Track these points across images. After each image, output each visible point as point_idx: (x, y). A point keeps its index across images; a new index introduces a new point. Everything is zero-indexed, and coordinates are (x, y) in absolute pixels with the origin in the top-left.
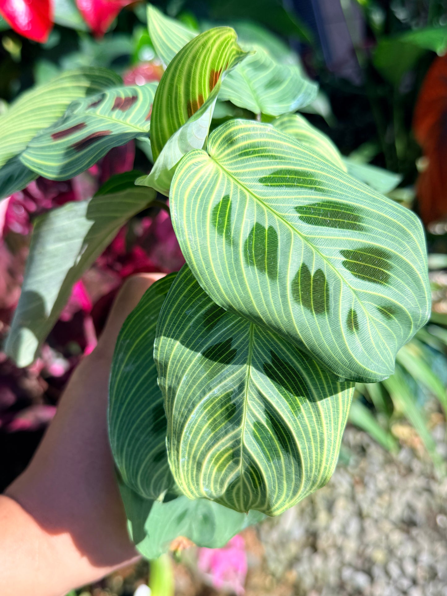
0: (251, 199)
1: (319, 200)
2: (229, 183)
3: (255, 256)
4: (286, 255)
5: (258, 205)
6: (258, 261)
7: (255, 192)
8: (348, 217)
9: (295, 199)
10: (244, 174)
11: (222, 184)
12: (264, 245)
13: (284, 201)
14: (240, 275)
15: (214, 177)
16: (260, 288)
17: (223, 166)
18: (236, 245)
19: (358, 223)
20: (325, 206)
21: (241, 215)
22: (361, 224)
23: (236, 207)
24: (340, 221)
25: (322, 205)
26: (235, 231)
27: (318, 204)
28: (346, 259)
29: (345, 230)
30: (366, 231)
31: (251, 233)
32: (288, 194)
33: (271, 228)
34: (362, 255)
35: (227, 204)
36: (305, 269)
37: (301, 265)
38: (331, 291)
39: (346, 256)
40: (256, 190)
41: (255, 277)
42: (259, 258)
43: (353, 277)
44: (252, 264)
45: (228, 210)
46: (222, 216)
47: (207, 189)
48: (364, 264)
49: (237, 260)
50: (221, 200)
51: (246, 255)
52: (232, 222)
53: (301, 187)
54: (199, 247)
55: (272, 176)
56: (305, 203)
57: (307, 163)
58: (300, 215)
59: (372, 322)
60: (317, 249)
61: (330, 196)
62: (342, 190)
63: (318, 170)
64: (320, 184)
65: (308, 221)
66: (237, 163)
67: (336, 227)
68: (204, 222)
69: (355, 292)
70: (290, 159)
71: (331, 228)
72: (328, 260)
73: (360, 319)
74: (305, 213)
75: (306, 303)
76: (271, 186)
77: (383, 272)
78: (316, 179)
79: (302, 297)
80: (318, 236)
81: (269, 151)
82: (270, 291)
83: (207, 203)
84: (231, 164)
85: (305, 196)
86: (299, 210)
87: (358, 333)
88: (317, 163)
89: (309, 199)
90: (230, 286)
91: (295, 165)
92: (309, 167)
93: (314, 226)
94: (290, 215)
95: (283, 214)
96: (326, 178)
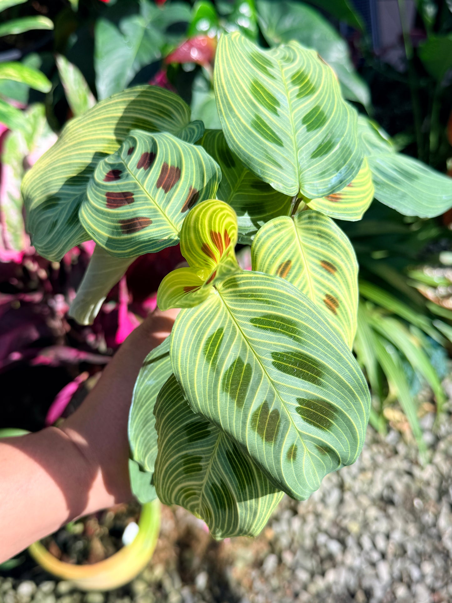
0: (240, 336)
1: (294, 350)
2: (226, 317)
3: (231, 385)
4: (254, 391)
5: (244, 343)
6: (232, 389)
7: (244, 331)
8: (312, 370)
9: (274, 345)
10: (239, 312)
11: (220, 317)
12: (240, 377)
13: (264, 345)
14: (215, 398)
15: (215, 308)
16: (228, 412)
17: (225, 300)
18: (218, 373)
19: (318, 378)
20: (297, 356)
21: (228, 347)
22: (321, 379)
23: (227, 339)
24: (305, 372)
25: (295, 355)
26: (221, 361)
27: (292, 353)
28: (300, 406)
29: (306, 381)
30: (323, 387)
31: (232, 365)
32: (270, 338)
33: (249, 365)
34: (314, 404)
35: (220, 335)
36: (265, 406)
37: (263, 402)
38: (281, 428)
39: (300, 404)
40: (244, 328)
41: (226, 402)
42: (234, 387)
43: (302, 420)
44: (227, 391)
45: (219, 341)
46: (213, 345)
47: (207, 319)
48: (314, 411)
49: (216, 385)
50: (216, 331)
51: (223, 383)
52: (220, 352)
53: (283, 333)
54: (188, 372)
55: (262, 318)
56: (281, 350)
57: (295, 311)
58: (274, 360)
59: (309, 455)
60: (278, 393)
61: (303, 348)
62: (316, 343)
63: (302, 319)
64: (299, 333)
65: (279, 367)
66: (236, 300)
67: (300, 377)
68: (196, 352)
69: (299, 433)
70: (281, 305)
71: (296, 378)
72: (285, 404)
73: (298, 452)
74: (279, 359)
75: (260, 431)
76: (259, 327)
77: (328, 421)
78: (298, 329)
79: (258, 426)
80: (282, 384)
81: (265, 297)
82: (235, 416)
83: (203, 334)
84: (232, 300)
85: (283, 344)
86: (275, 355)
87: (294, 462)
88: (305, 311)
89: (285, 347)
90: (206, 404)
91: (283, 312)
92: (295, 316)
93: (282, 373)
94: (266, 358)
95: (261, 357)
96: (306, 328)
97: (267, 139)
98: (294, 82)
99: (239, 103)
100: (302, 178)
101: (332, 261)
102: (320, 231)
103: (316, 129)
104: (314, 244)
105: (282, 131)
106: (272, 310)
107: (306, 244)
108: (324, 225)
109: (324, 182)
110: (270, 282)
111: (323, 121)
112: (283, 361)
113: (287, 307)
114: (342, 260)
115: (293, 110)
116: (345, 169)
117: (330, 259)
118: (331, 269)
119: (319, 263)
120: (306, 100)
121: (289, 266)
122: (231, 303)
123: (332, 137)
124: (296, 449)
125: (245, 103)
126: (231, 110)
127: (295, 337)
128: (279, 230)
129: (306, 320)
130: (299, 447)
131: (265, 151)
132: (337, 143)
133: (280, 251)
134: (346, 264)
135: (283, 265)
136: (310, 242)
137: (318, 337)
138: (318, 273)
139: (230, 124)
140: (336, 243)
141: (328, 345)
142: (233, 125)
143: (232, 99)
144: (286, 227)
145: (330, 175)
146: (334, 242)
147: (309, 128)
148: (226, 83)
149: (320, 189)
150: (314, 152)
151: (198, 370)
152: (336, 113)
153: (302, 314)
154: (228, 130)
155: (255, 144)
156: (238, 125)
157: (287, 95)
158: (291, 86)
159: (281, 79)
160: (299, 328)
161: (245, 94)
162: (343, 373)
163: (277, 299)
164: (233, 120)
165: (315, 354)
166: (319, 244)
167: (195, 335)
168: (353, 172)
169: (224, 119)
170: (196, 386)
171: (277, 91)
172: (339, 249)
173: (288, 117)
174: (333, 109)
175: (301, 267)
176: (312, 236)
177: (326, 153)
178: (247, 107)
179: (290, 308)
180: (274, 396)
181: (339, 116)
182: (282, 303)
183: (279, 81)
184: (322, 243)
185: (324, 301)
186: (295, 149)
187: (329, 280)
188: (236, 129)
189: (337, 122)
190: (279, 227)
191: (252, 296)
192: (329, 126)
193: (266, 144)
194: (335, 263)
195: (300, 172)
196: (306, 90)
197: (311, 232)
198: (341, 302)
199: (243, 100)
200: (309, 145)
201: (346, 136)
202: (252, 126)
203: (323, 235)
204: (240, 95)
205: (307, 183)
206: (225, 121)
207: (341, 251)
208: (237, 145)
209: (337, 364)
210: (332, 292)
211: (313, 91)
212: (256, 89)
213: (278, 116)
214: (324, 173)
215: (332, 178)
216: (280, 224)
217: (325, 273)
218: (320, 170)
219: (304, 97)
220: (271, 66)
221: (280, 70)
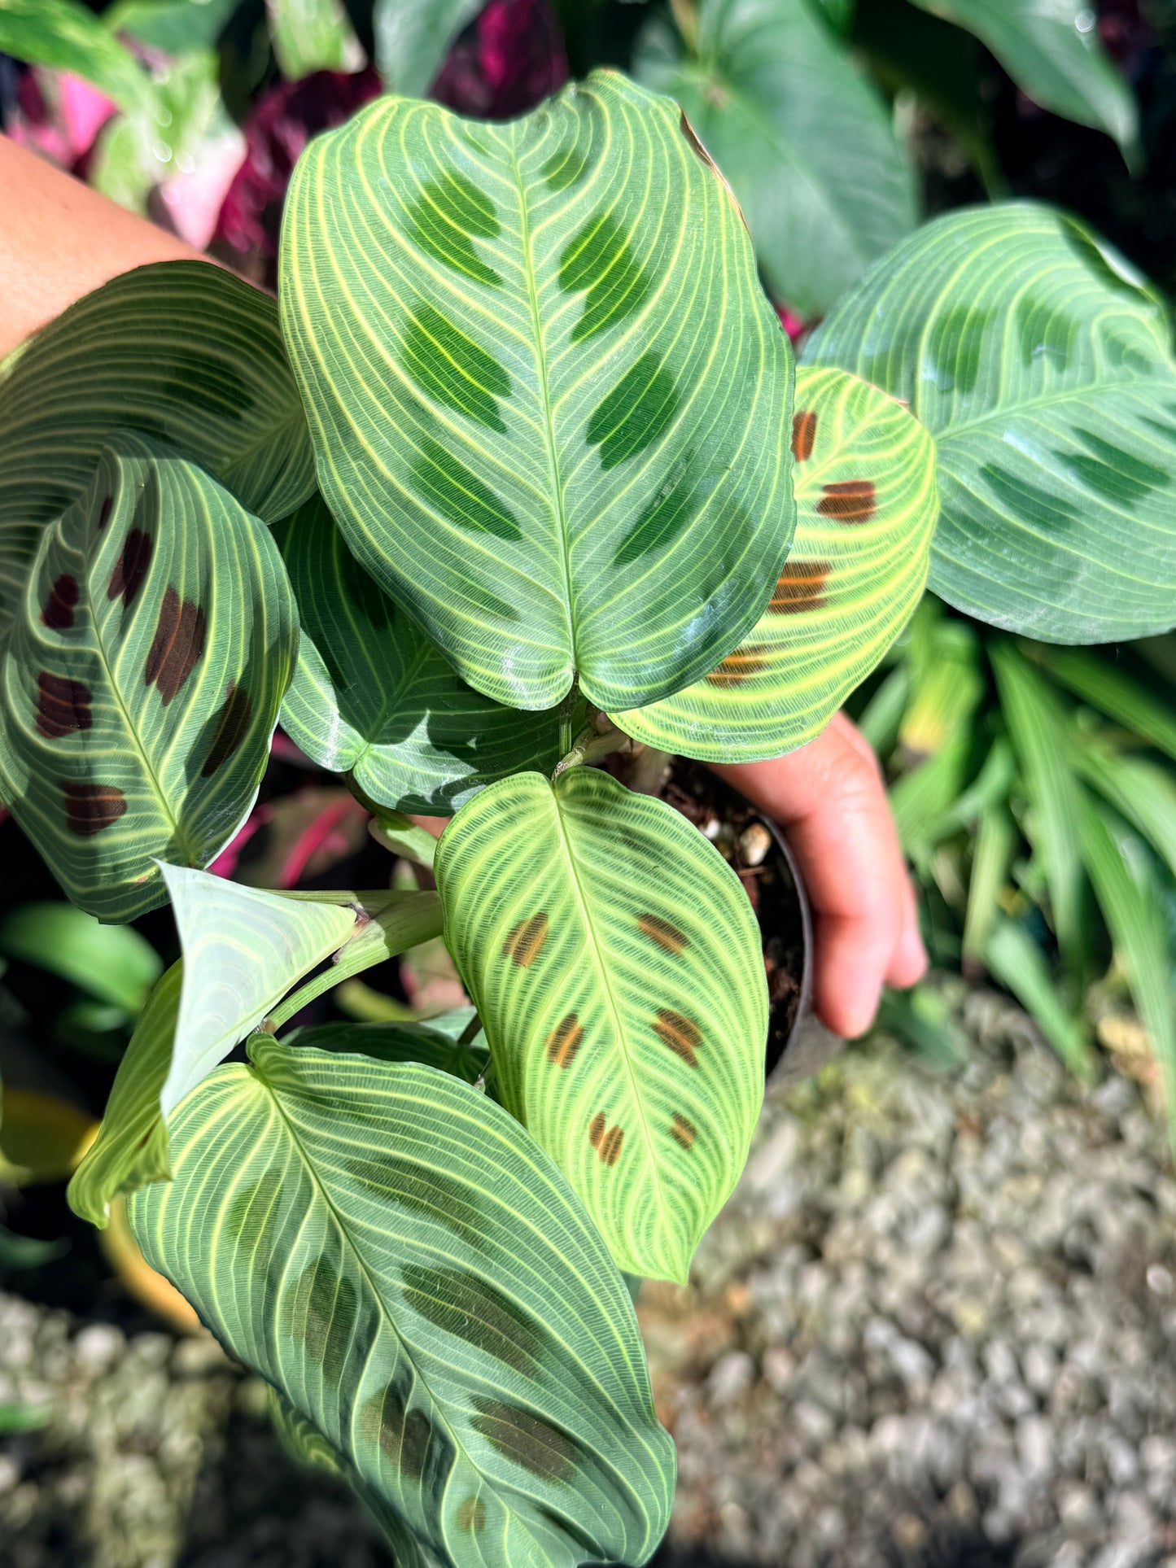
1: (461, 1268)
2: (284, 1144)
5: (332, 1223)
7: (332, 1192)
9: (407, 1245)
10: (316, 1139)
13: (382, 1240)
17: (278, 1099)
19: (527, 1355)
22: (534, 1362)
24: (491, 1332)
27: (457, 1277)
28: (481, 1414)
29: (494, 1358)
30: (539, 1381)
32: (399, 1225)
39: (482, 1409)
40: (334, 1186)
43: (490, 1446)
48: (521, 1431)
53: (436, 1214)
55: (378, 1165)
56: (428, 1263)
57: (468, 1157)
58: (408, 1287)
60: (421, 1375)
61: (488, 1267)
62: (524, 1255)
63: (488, 1185)
64: (479, 1222)
65: (421, 1307)
67: (477, 1344)
70: (428, 1138)
71: (466, 1342)
72: (440, 1404)
74: (422, 1286)
76: (371, 1187)
77: (562, 1460)
78: (475, 1209)
80: (430, 1354)
81: (379, 1112)
85: (431, 1248)
86: (411, 1274)
87: (477, 1535)
88: (498, 1159)
89: (439, 1257)
91: (434, 1157)
92: (468, 1174)
93: (431, 1323)
94: (386, 1278)
95: (375, 1270)
96: (499, 1213)
97: (463, 523)
98: (568, 281)
99: (368, 405)
100: (583, 639)
101: (671, 916)
102: (627, 831)
103: (635, 452)
104: (613, 866)
105: (516, 484)
106: (402, 1149)
107: (590, 865)
108: (635, 818)
109: (659, 640)
110: (386, 1078)
111: (665, 411)
112: (432, 1291)
113: (445, 1145)
114: (705, 913)
115: (553, 399)
116: (727, 590)
117: (665, 912)
118: (670, 940)
119: (633, 921)
120: (606, 346)
121: (542, 932)
123: (690, 477)
124: (481, 1507)
125: (388, 405)
126: (347, 432)
127: (466, 1230)
128: (509, 821)
129: (499, 1186)
130: (488, 1503)
131: (458, 565)
132: (706, 498)
133: (514, 886)
134: (716, 925)
135: (524, 928)
136: (604, 861)
137: (531, 1239)
138: (631, 949)
139: (345, 481)
140: (679, 867)
141: (560, 1267)
142: (356, 482)
143: (345, 393)
144: (533, 810)
145: (681, 612)
146: (674, 864)
147: (609, 460)
149: (645, 667)
150: (628, 537)
153: (489, 1168)
154: (342, 501)
155: (425, 543)
156: (369, 483)
157: (535, 339)
158: (557, 294)
159: (519, 276)
160: (478, 1207)
161: (386, 372)
162: (592, 1359)
163: (414, 1120)
164: (353, 464)
165: (517, 1289)
166: (629, 867)
168: (748, 604)
171: (501, 334)
172: (692, 883)
173: (534, 425)
174: (706, 353)
175: (575, 936)
176: (607, 843)
177: (667, 539)
178: (396, 415)
179: (453, 1149)
181: (725, 380)
182: (431, 1132)
184: (636, 864)
185: (655, 1028)
186: (559, 540)
187: (665, 971)
188: (365, 496)
189: (712, 409)
190: (512, 810)
192: (683, 430)
193: (459, 542)
194: (680, 923)
195: (579, 617)
196: (614, 297)
197: (602, 831)
198: (707, 1030)
199: (380, 395)
200: (608, 518)
201: (739, 466)
202: (414, 482)
203: (636, 841)
204: (369, 379)
205: (600, 654)
206: (331, 474)
207: (698, 887)
208: (373, 551)
209: (578, 1329)
210: (676, 1003)
211: (637, 299)
212: (424, 340)
213: (501, 429)
214: (661, 606)
215: (688, 624)
216: (517, 799)
217: (652, 951)
218: (648, 599)
219: (601, 330)
220: (489, 229)
221: (522, 237)
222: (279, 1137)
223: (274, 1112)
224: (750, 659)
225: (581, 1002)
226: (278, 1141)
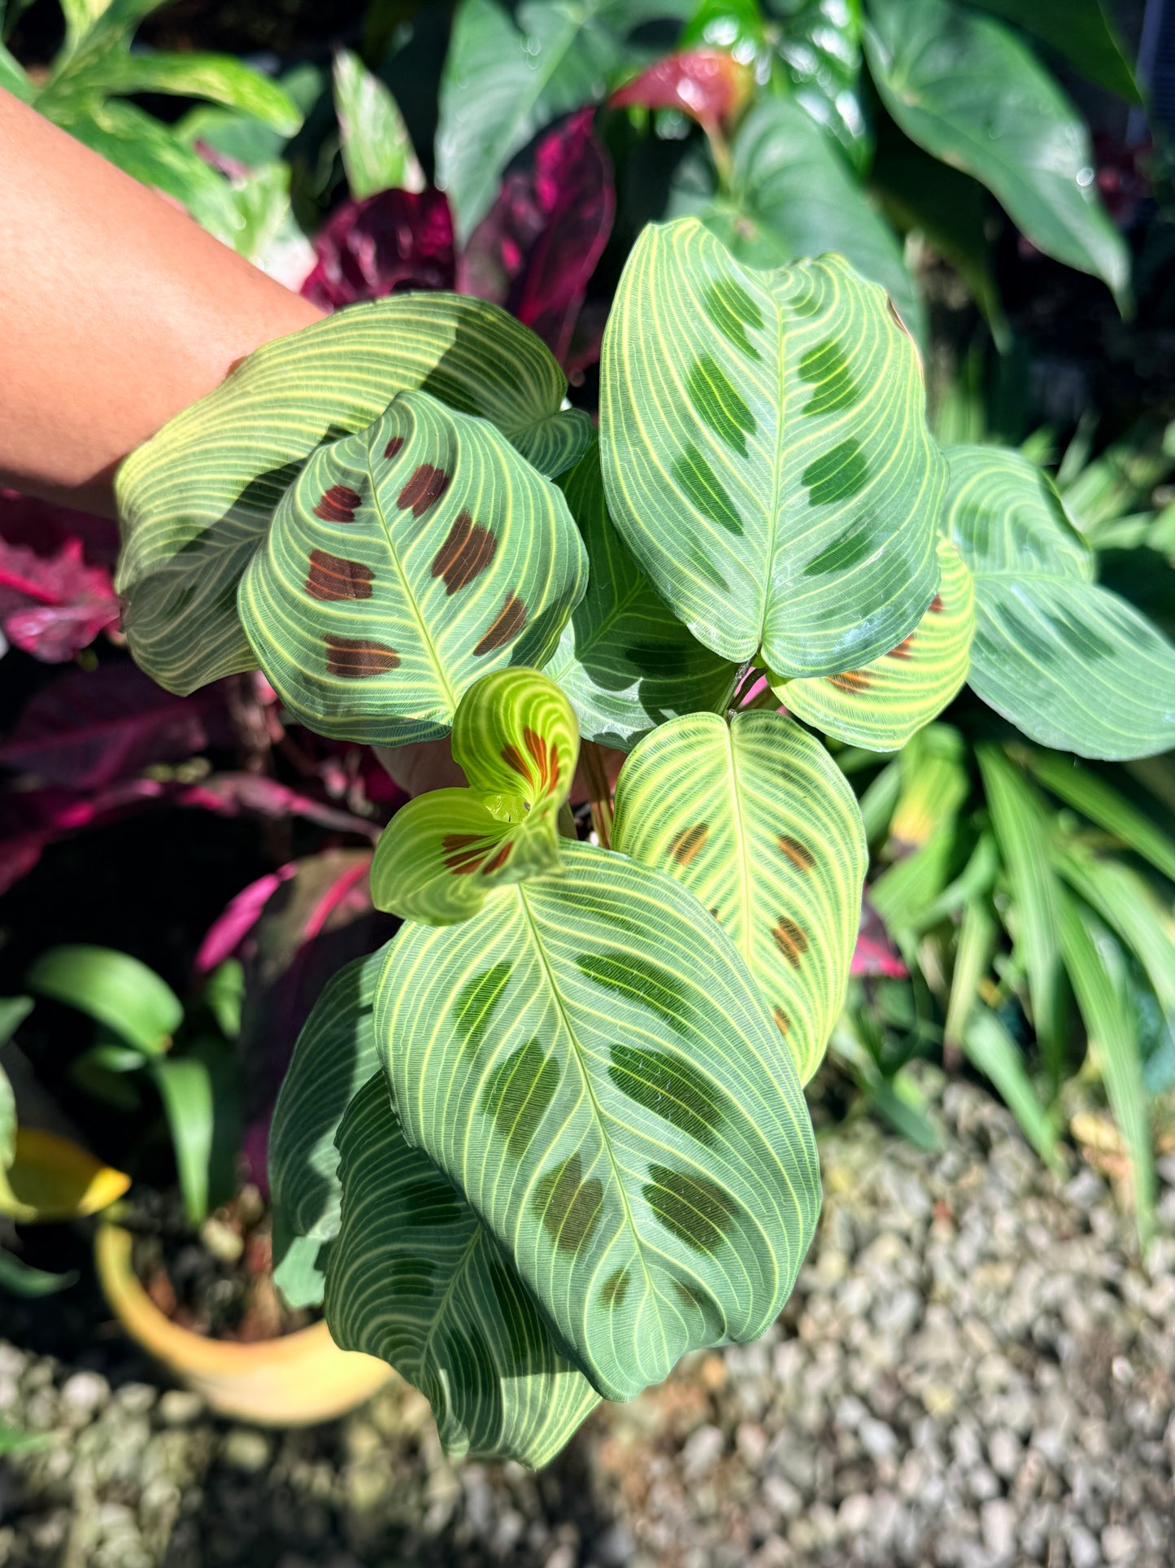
0: (545, 990)
1: (664, 1049)
2: (522, 939)
3: (505, 1099)
4: (554, 1125)
5: (552, 1009)
6: (504, 1110)
7: (559, 980)
8: (699, 1106)
9: (621, 1028)
10: (555, 934)
11: (509, 936)
12: (529, 1087)
13: (600, 1024)
14: (462, 1122)
15: (501, 914)
16: (484, 1161)
17: (527, 899)
18: (479, 1066)
19: (709, 1127)
20: (671, 1065)
21: (514, 1010)
22: (715, 1131)
23: (515, 991)
24: (680, 1107)
25: (665, 1062)
26: (490, 1039)
27: (659, 1056)
28: (654, 1183)
29: (679, 1129)
30: (716, 1150)
31: (516, 1054)
32: (613, 1010)
33: (554, 1062)
34: (687, 1186)
35: (501, 979)
36: (574, 1167)
37: (572, 1155)
38: (602, 1226)
39: (656, 1178)
40: (562, 975)
41: (485, 1137)
42: (510, 1105)
43: (652, 1216)
44: (492, 1112)
45: (496, 991)
46: (481, 999)
47: (478, 935)
48: (685, 1202)
49: (468, 1094)
50: (493, 967)
51: (487, 1092)
52: (493, 1017)
53: (649, 1005)
54: (408, 1051)
55: (607, 959)
56: (635, 1043)
57: (686, 957)
58: (613, 1065)
59: (654, 1300)
60: (609, 1143)
61: (688, 1049)
62: (720, 1043)
63: (700, 981)
64: (687, 1013)
65: (622, 1082)
66: (553, 905)
67: (666, 1117)
68: (438, 1007)
69: (641, 1246)
70: (656, 938)
71: (657, 1115)
72: (619, 1171)
73: (631, 1289)
74: (625, 1064)
75: (552, 1222)
76: (595, 979)
77: (714, 1231)
78: (684, 1001)
79: (549, 1209)
80: (623, 1124)
81: (622, 911)
82: (499, 1174)
83: (462, 968)
84: (543, 903)
85: (642, 1031)
86: (618, 1052)
87: (615, 1310)
88: (709, 961)
89: (647, 1039)
90: (438, 1132)
91: (657, 954)
92: (684, 970)
93: (628, 1098)
94: (596, 1056)
95: (585, 1049)
96: (704, 1004)
97: (704, 511)
98: (805, 373)
99: (653, 410)
100: (771, 620)
101: (807, 840)
102: (787, 765)
103: (833, 500)
104: (768, 793)
105: (747, 496)
106: (632, 946)
107: (750, 790)
108: (798, 753)
109: (825, 637)
110: (639, 880)
111: (858, 480)
112: (635, 1070)
113: (669, 945)
114: (832, 842)
115: (786, 445)
116: (883, 614)
117: (802, 836)
118: (800, 860)
119: (775, 840)
120: (825, 424)
121: (702, 839)
122: (540, 908)
123: (871, 527)
124: (626, 1281)
125: (668, 413)
126: (631, 425)
127: (673, 1018)
128: (690, 746)
129: (709, 983)
130: (634, 1276)
131: (694, 540)
132: (880, 545)
133: (684, 799)
134: (839, 852)
135: (688, 833)
136: (761, 788)
137: (727, 1029)
138: (769, 863)
139: (621, 459)
140: (822, 800)
141: (748, 1054)
142: (630, 462)
143: (639, 397)
144: (710, 740)
145: (846, 621)
146: (819, 796)
147: (816, 499)
148: (631, 356)
149: (811, 654)
150: (818, 558)
151: (434, 1050)
152: (895, 464)
153: (701, 968)
154: (614, 473)
155: (673, 518)
156: (640, 465)
157: (780, 404)
158: (796, 380)
159: (774, 359)
160: (687, 999)
161: (674, 391)
162: (769, 1129)
163: (649, 921)
164: (631, 449)
165: (711, 1068)
166: (781, 795)
167: (442, 968)
168: (900, 624)
169: (610, 444)
170: (421, 1085)
171: (757, 392)
172: (829, 815)
173: (769, 460)
174: (890, 452)
175: (728, 845)
176: (767, 774)
177: (845, 566)
178: (673, 423)
179: (675, 949)
180: (598, 1149)
181: (901, 474)
182: (659, 934)
183: (769, 366)
184: (788, 793)
185: (774, 932)
186: (768, 545)
187: (793, 885)
188: (634, 475)
189: (892, 488)
190: (693, 739)
191: (591, 903)
192: (870, 496)
193: (698, 524)
194: (812, 846)
195: (771, 604)
196: (834, 395)
197: (768, 764)
198: (813, 940)
199: (665, 405)
200: (807, 539)
201: (907, 530)
202: (674, 473)
203: (792, 775)
204: (659, 391)
205: (782, 634)
206: (611, 450)
207: (832, 819)
208: (629, 514)
209: (759, 1105)
210: (795, 913)
211: (849, 400)
212: (703, 379)
213: (745, 455)
214: (831, 613)
215: (848, 632)
216: (696, 732)
217: (785, 867)
218: (822, 605)
219: (823, 412)
220: (757, 323)
221: (778, 336)
222: (519, 932)
223: (520, 908)
224: (861, 679)
225: (724, 900)
226: (517, 935)
